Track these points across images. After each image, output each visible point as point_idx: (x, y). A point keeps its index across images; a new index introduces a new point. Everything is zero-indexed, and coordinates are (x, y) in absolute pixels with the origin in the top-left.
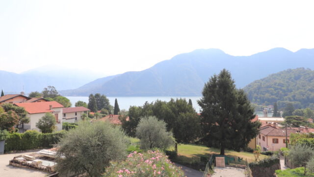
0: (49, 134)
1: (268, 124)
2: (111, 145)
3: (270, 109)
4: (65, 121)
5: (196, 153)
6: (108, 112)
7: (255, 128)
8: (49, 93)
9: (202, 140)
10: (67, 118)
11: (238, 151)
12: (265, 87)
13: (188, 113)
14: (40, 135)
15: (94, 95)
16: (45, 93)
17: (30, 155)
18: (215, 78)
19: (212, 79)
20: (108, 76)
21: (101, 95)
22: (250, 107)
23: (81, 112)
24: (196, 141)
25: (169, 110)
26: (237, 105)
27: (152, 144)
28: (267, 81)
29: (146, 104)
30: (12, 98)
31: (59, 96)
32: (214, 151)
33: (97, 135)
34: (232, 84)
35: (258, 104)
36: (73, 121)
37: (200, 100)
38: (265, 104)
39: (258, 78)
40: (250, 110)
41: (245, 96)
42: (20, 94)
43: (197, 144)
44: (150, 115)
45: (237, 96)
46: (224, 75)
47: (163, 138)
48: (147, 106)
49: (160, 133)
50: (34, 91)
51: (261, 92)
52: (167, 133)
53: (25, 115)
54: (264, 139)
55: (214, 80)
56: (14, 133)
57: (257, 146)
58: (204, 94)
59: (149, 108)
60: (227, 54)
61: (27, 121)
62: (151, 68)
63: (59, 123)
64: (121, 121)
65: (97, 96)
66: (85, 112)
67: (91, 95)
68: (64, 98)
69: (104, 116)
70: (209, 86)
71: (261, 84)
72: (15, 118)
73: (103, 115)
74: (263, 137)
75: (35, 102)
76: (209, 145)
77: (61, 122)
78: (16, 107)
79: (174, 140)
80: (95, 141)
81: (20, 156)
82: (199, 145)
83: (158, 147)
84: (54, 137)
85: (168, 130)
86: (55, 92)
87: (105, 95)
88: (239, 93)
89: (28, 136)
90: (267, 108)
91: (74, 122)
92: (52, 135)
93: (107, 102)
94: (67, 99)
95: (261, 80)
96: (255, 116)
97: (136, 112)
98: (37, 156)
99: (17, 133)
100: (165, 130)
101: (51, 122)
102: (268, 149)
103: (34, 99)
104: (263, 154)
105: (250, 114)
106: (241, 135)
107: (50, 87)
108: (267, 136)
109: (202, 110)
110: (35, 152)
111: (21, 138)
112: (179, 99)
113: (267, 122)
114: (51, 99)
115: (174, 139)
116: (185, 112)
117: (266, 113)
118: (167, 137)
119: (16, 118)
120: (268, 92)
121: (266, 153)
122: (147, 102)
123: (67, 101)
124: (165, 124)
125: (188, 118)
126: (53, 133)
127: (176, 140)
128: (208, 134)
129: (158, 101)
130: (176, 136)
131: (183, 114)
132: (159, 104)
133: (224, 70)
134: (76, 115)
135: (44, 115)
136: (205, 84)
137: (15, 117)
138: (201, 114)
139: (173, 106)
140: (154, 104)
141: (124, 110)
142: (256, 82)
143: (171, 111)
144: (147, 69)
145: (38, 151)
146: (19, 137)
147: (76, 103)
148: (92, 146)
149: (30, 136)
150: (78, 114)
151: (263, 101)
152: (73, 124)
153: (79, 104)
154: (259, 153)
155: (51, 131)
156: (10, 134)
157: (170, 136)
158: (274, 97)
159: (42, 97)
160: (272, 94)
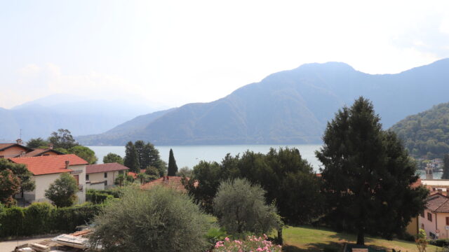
0: (68, 208)
1: (437, 192)
2: (180, 227)
3: (436, 165)
4: (90, 187)
5: (314, 242)
6: (157, 173)
7: (418, 198)
8: (60, 140)
9: (324, 220)
10: (92, 182)
11: (389, 238)
12: (426, 128)
13: (300, 173)
14: (54, 210)
15: (134, 143)
16: (53, 140)
17: (41, 244)
18: (346, 112)
19: (341, 114)
20: (156, 111)
21: (146, 143)
22: (407, 162)
23: (114, 171)
24: (313, 220)
25: (269, 168)
26: (387, 159)
27: (240, 226)
28: (430, 117)
29: (227, 158)
30: (3, 150)
31: (77, 145)
32: (346, 239)
33: (157, 210)
34: (375, 123)
35: (415, 157)
36: (102, 187)
37: (319, 151)
38: (426, 156)
39: (415, 112)
40: (409, 168)
41: (398, 143)
42: (16, 143)
43: (315, 226)
44: (235, 176)
45: (385, 143)
46: (362, 108)
47: (260, 216)
48: (229, 162)
49: (255, 207)
50: (35, 138)
51: (421, 135)
52: (267, 207)
53: (28, 178)
54: (430, 218)
55: (343, 116)
56: (13, 207)
57: (420, 230)
58: (327, 140)
59: (232, 165)
60: (358, 72)
61: (31, 187)
62: (228, 96)
63: (81, 190)
64: (186, 188)
65: (139, 144)
66: (121, 172)
67: (130, 144)
68: (85, 149)
69: (153, 179)
70: (336, 126)
71: (419, 122)
72: (13, 183)
73: (151, 176)
74: (428, 213)
75: (40, 155)
76: (338, 229)
77: (84, 188)
78: (14, 165)
79: (279, 220)
80: (154, 220)
81: (26, 246)
82: (319, 229)
83: (252, 231)
84: (76, 213)
85: (268, 202)
86: (70, 138)
87: (151, 143)
88: (389, 138)
89: (35, 212)
90: (431, 164)
91: (103, 189)
92: (73, 210)
93: (155, 154)
94: (90, 150)
95: (420, 114)
96: (417, 178)
97: (211, 171)
98: (52, 244)
99: (17, 208)
100: (262, 202)
101: (69, 189)
102: (437, 235)
103: (38, 151)
104: (431, 243)
105: (409, 174)
106: (395, 211)
107: (61, 130)
108: (435, 212)
109: (323, 167)
110: (48, 239)
111: (24, 215)
112: (284, 149)
113: (434, 189)
114: (65, 151)
115: (278, 217)
116: (295, 172)
117: (431, 173)
118: (266, 215)
119: (16, 182)
120: (432, 135)
121: (437, 241)
122: (228, 154)
123: (91, 154)
124: (263, 192)
125: (300, 181)
126: (74, 207)
127: (282, 219)
128: (334, 209)
129: (248, 153)
130: (281, 211)
131: (292, 175)
132: (250, 158)
133: (361, 99)
134: (106, 176)
135: (58, 177)
136: (329, 123)
137: (15, 180)
138: (322, 174)
139: (275, 161)
140: (240, 158)
141: (187, 168)
142: (410, 118)
143: (271, 170)
144: (220, 100)
145: (54, 237)
146: (21, 214)
147: (105, 158)
148: (150, 229)
149: (38, 213)
150: (108, 175)
151: (423, 152)
152: (103, 192)
153: (110, 158)
154: (425, 242)
155: (70, 204)
156: (7, 209)
157: (273, 212)
158: (443, 144)
159: (51, 148)
160: (439, 139)
